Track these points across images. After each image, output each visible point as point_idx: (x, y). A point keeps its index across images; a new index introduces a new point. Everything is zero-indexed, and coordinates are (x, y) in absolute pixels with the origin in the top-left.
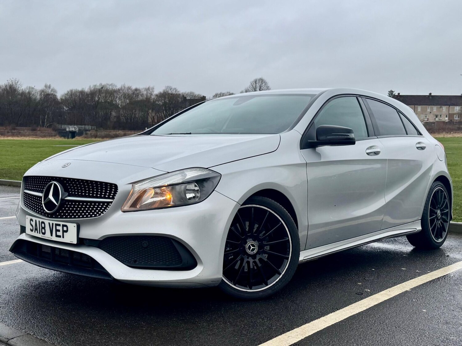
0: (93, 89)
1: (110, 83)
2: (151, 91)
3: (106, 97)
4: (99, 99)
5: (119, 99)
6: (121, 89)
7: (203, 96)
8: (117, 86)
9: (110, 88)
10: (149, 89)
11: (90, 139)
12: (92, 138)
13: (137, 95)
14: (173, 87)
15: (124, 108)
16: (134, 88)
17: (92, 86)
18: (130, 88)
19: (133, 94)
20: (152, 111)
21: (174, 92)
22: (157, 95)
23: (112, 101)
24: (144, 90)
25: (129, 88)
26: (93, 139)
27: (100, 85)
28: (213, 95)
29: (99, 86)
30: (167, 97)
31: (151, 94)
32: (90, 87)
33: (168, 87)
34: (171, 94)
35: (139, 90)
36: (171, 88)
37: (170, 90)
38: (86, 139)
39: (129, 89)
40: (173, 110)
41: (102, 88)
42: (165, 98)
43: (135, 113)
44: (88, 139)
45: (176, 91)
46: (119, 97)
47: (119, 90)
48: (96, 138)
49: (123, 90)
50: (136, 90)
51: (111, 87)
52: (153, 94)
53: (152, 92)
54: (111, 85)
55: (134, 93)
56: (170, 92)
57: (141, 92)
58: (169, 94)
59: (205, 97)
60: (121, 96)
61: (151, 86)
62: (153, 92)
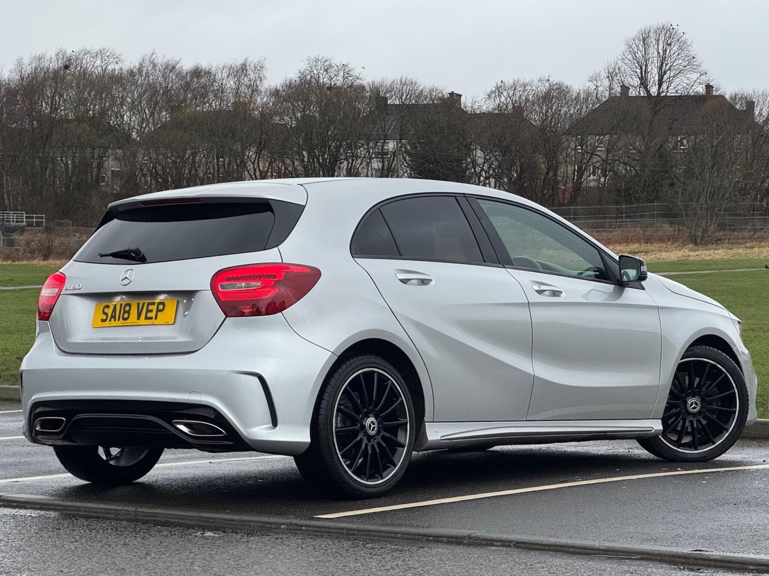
0: (28, 70)
1: (96, 49)
2: (252, 76)
3: (81, 101)
4: (54, 109)
5: (132, 108)
6: (140, 70)
7: (452, 94)
8: (123, 57)
9: (95, 66)
10: (244, 68)
11: (25, 262)
12: (33, 258)
13: (202, 94)
14: (337, 61)
15: (150, 141)
16: (187, 65)
17: (26, 61)
18: (174, 68)
19: (186, 91)
20: (258, 153)
21: (339, 81)
22: (276, 93)
23: (103, 112)
24: (225, 75)
25: (171, 68)
26: (35, 262)
27: (57, 55)
28: (489, 91)
29: (54, 59)
30: (313, 98)
31: (255, 90)
32: (19, 62)
33: (317, 60)
34: (330, 88)
35: (209, 73)
36: (330, 66)
37: (326, 70)
38: (9, 262)
39: (171, 71)
40: (338, 148)
41: (66, 67)
42: (307, 102)
43: (194, 162)
44: (17, 263)
45: (347, 75)
46: (133, 102)
47: (131, 73)
48: (46, 257)
49: (147, 73)
50: (197, 73)
51: (98, 63)
52: (262, 90)
53: (256, 80)
54: (101, 53)
55: (187, 86)
56: (324, 79)
57: (215, 81)
58: (321, 87)
59: (460, 96)
60: (140, 96)
61: (253, 59)
62: (261, 80)
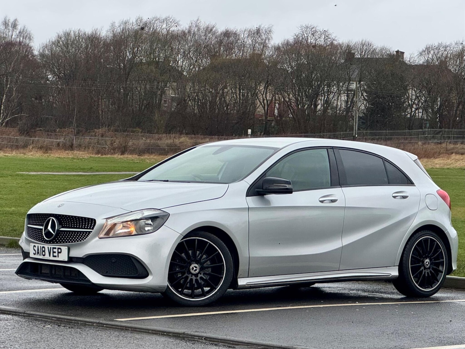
0: (118, 30)
1: (164, 17)
2: (264, 37)
3: (153, 51)
4: (134, 55)
5: (185, 56)
6: (189, 32)
7: (397, 52)
8: (180, 23)
9: (162, 28)
10: (258, 31)
11: (109, 156)
12: (114, 153)
13: (229, 48)
14: (321, 28)
15: (195, 78)
16: (221, 29)
17: (117, 25)
18: (211, 30)
19: (220, 46)
20: (266, 88)
21: (321, 42)
22: (278, 49)
23: (166, 58)
24: (246, 35)
25: (209, 30)
26: (115, 156)
27: (137, 21)
28: (421, 50)
29: (135, 23)
30: (303, 52)
31: (265, 45)
32: (113, 25)
33: (307, 27)
34: (314, 47)
35: (235, 34)
36: (316, 31)
37: (313, 34)
38: (99, 156)
39: (209, 32)
40: (319, 86)
41: (142, 29)
42: (299, 54)
43: (223, 93)
44: (104, 156)
45: (327, 37)
46: (184, 52)
47: (184, 33)
48: (123, 153)
49: (194, 33)
50: (227, 34)
51: (164, 26)
52: (270, 46)
53: (265, 40)
54: (166, 20)
55: (220, 43)
56: (311, 40)
57: (239, 39)
58: (308, 45)
59: (403, 53)
60: (189, 49)
61: (265, 26)
62: (269, 39)
